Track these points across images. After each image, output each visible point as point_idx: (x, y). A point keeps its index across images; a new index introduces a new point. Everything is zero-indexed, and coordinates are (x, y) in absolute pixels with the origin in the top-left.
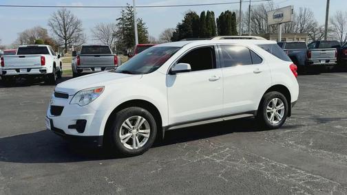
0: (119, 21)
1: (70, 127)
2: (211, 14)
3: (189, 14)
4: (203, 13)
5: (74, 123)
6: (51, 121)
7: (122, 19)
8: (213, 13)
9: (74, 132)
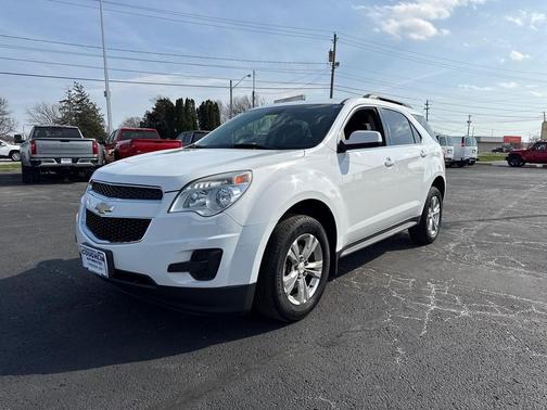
0: (63, 104)
1: (173, 268)
2: (190, 102)
3: (161, 101)
4: (179, 101)
5: (186, 258)
6: (110, 255)
7: (69, 102)
8: (193, 101)
9: (185, 280)
